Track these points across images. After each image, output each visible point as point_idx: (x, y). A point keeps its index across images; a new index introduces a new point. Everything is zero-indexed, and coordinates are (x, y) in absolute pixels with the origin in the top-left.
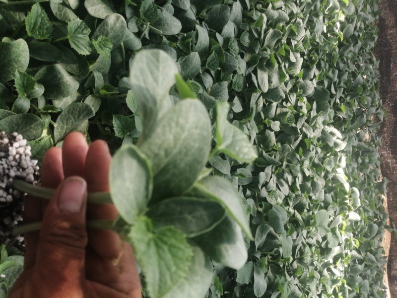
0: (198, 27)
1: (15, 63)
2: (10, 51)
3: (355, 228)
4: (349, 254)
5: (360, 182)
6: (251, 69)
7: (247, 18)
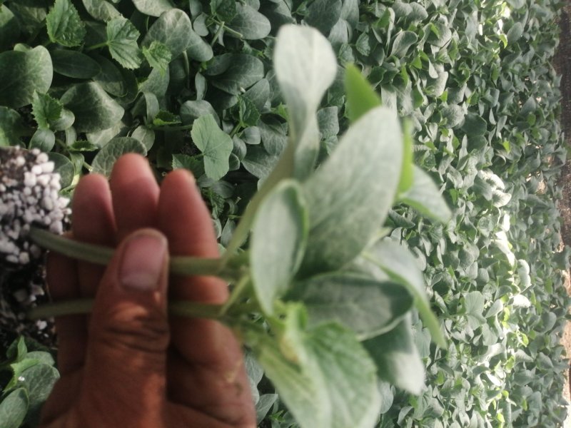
1: (32, 81)
2: (25, 64)
3: (522, 318)
4: (514, 354)
5: (531, 251)
7: (366, 14)
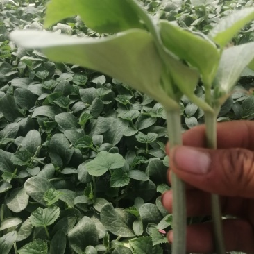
0: (33, 116)
6: (68, 69)
7: (25, 74)
